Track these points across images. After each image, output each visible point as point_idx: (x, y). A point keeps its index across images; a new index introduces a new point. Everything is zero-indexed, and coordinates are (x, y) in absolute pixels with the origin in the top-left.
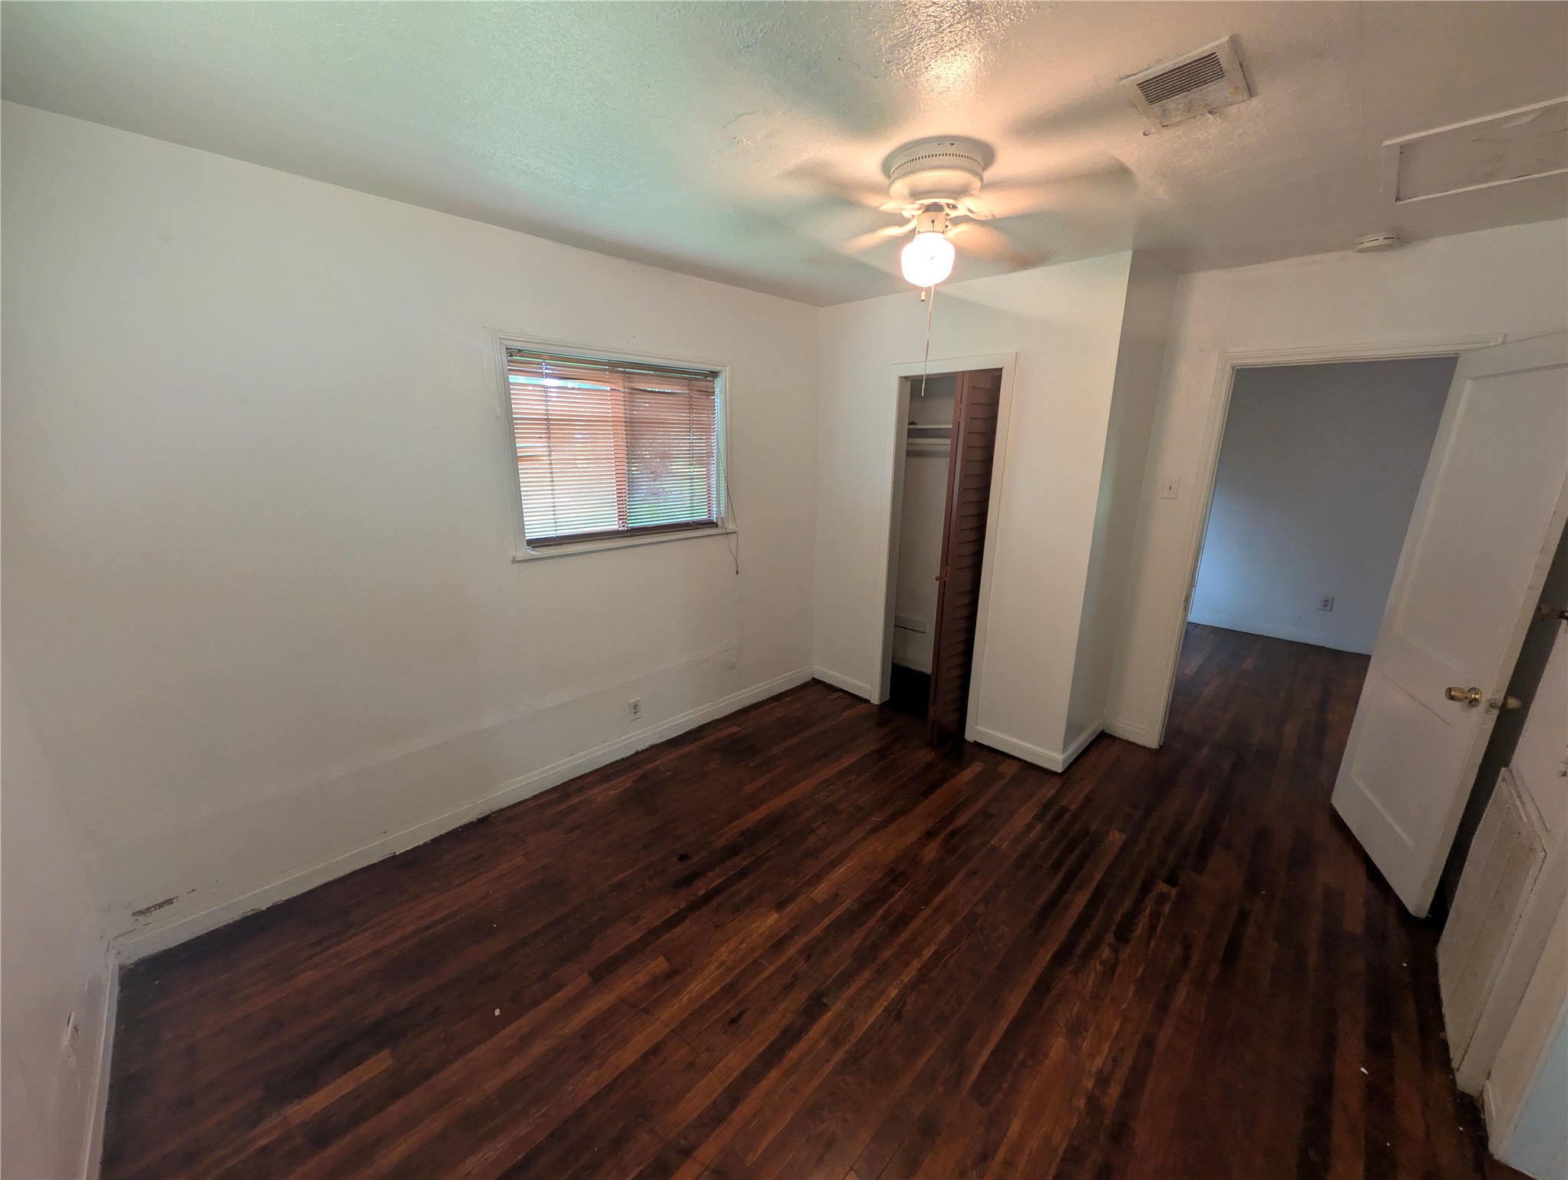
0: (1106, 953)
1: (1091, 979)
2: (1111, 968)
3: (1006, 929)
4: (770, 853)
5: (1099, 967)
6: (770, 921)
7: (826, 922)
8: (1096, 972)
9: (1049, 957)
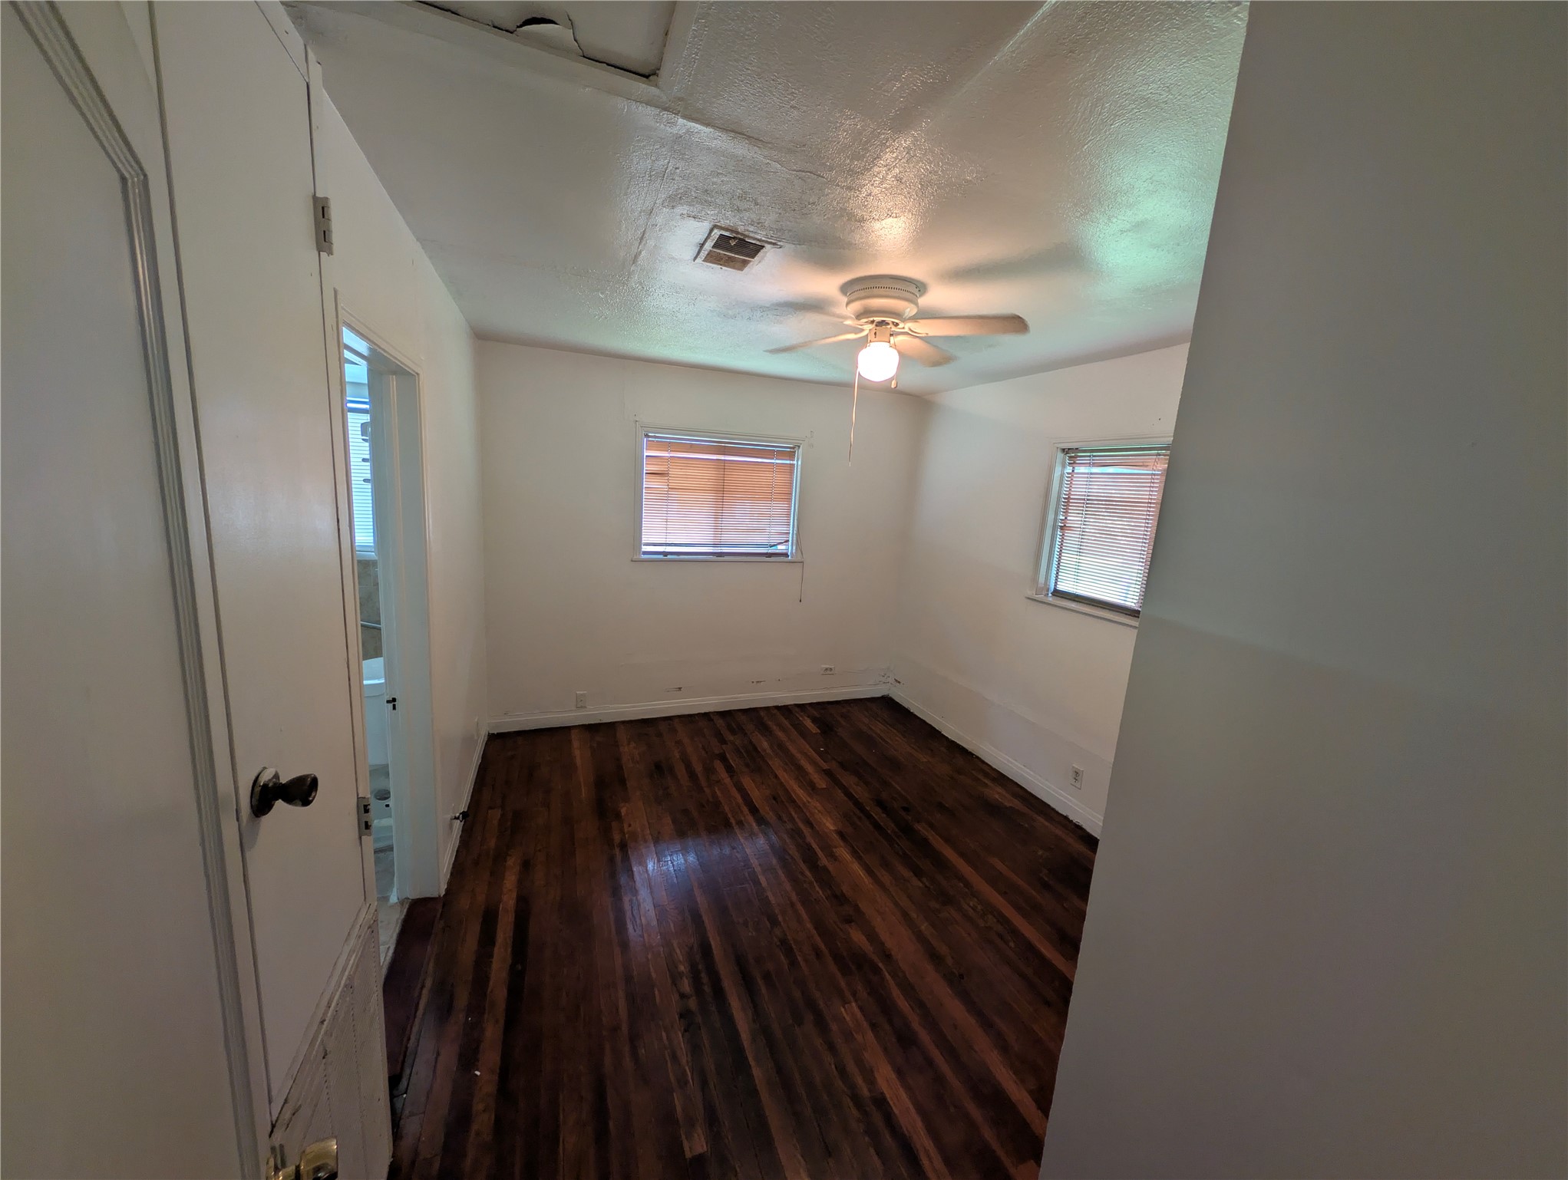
0: (686, 986)
1: (679, 954)
2: (675, 978)
3: (750, 934)
4: (896, 846)
5: (682, 968)
6: (829, 825)
7: (815, 846)
8: (680, 962)
9: (712, 943)
